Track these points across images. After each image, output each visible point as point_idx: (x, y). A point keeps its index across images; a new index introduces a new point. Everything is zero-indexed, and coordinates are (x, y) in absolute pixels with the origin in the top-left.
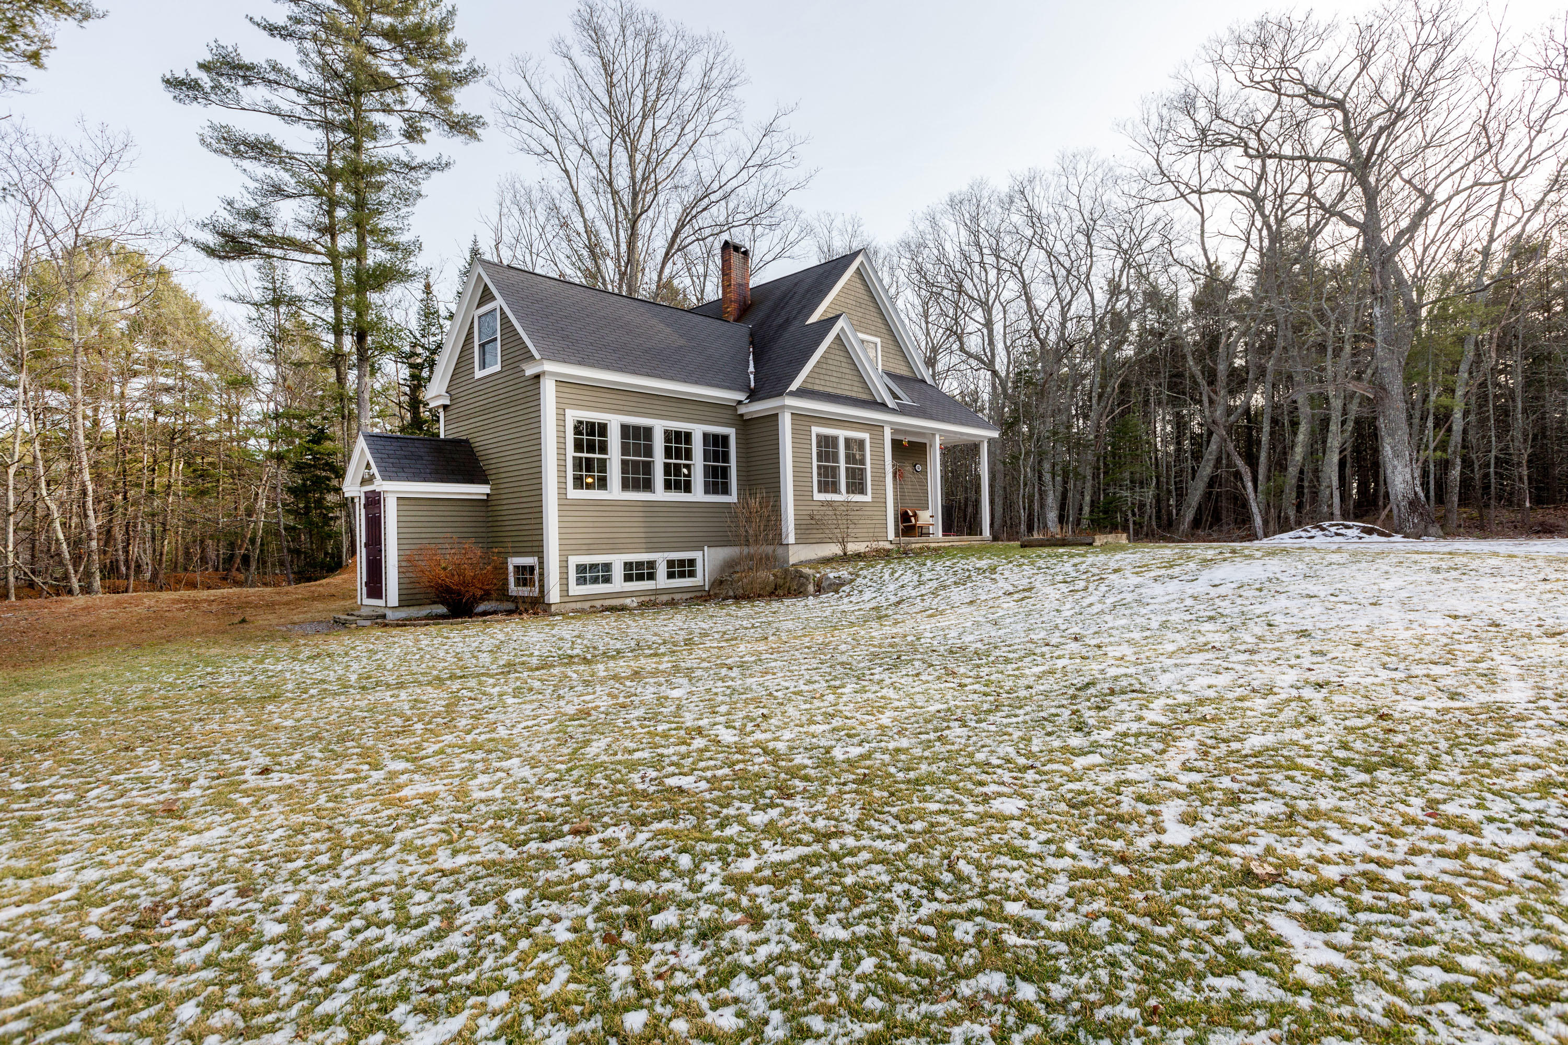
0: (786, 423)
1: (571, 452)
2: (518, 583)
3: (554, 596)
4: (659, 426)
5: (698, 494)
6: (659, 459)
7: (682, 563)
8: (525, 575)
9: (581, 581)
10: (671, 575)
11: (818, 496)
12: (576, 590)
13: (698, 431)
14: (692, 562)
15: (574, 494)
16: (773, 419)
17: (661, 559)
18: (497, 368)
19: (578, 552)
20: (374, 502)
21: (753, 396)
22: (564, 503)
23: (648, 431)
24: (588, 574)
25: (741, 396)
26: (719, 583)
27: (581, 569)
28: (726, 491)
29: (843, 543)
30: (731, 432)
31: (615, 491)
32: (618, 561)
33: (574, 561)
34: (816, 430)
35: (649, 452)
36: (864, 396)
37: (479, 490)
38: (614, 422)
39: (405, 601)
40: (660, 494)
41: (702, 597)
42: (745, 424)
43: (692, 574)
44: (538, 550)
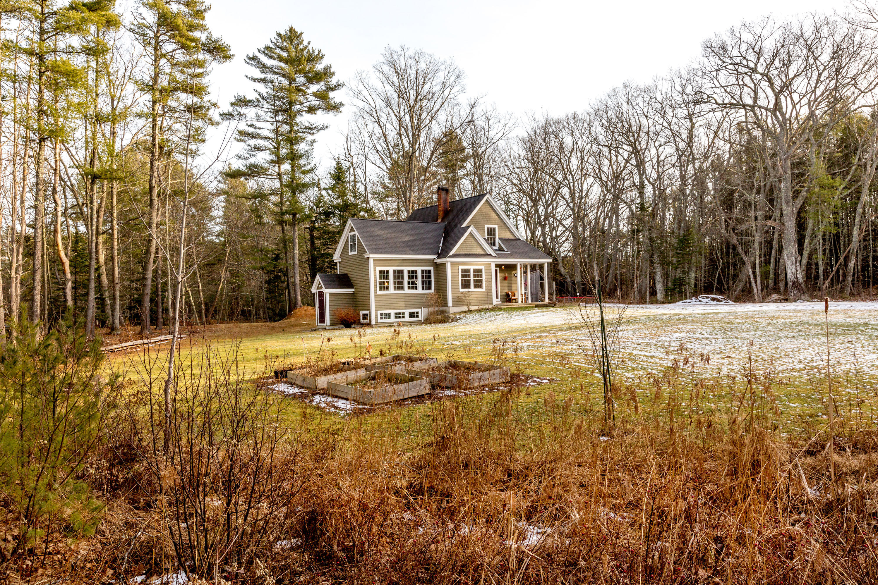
0: (449, 266)
1: (378, 280)
2: (364, 319)
3: (373, 322)
4: (406, 269)
5: (420, 290)
6: (406, 280)
7: (414, 313)
8: (365, 316)
9: (381, 318)
10: (410, 317)
11: (461, 290)
12: (380, 321)
13: (419, 269)
14: (417, 313)
15: (379, 292)
16: (445, 264)
17: (407, 312)
18: (356, 253)
19: (380, 309)
20: (321, 295)
21: (439, 256)
22: (376, 295)
23: (402, 272)
24: (383, 316)
25: (435, 257)
26: (426, 320)
27: (381, 314)
28: (430, 288)
29: (468, 306)
30: (432, 269)
31: (392, 290)
32: (393, 312)
33: (379, 312)
34: (461, 267)
35: (402, 277)
36: (483, 253)
37: (351, 290)
38: (391, 269)
39: (332, 324)
40: (406, 291)
41: (420, 323)
42: (437, 266)
43: (418, 316)
44: (369, 309)
